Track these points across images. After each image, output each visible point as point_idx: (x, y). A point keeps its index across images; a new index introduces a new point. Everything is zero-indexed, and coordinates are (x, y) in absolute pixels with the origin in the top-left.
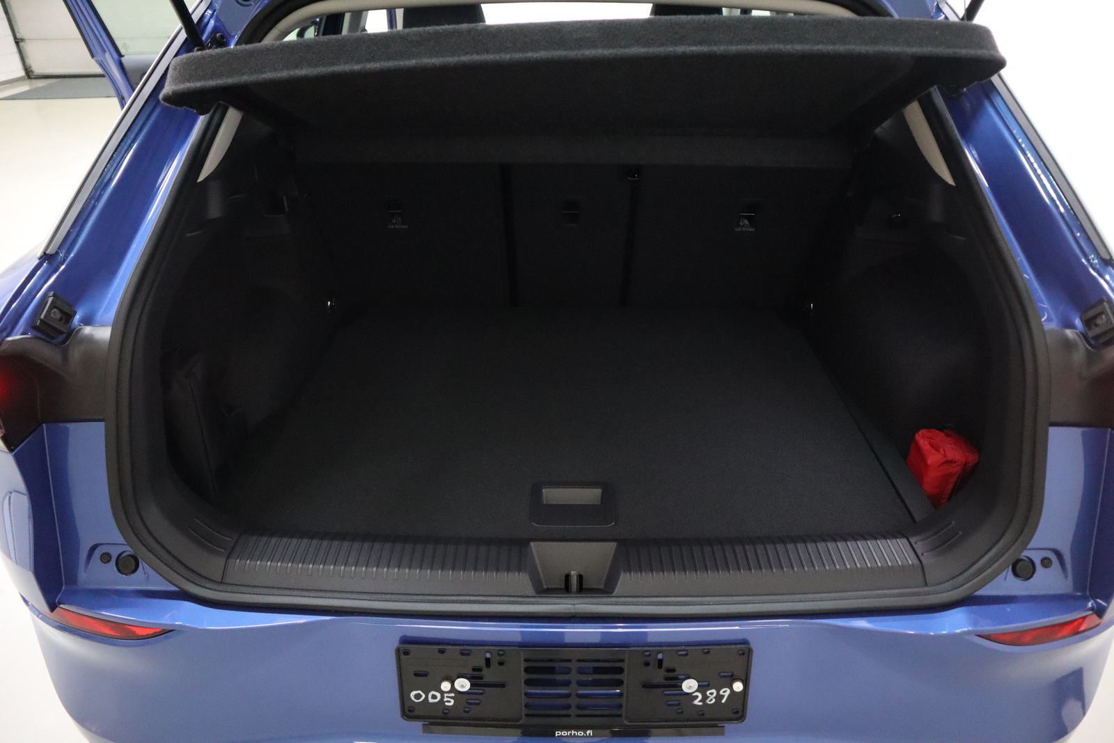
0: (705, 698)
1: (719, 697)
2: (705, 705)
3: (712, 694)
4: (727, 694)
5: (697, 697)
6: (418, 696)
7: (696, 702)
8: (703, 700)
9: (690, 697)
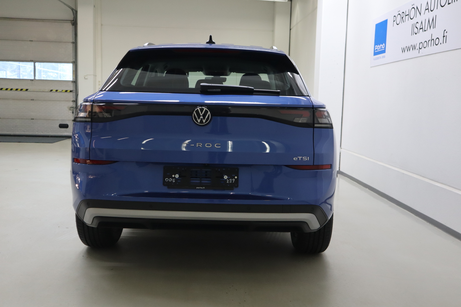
0: (229, 181)
1: (232, 181)
2: (229, 183)
3: (231, 180)
4: (234, 180)
5: (227, 181)
6: (167, 180)
7: (227, 182)
8: (229, 182)
9: (226, 180)
